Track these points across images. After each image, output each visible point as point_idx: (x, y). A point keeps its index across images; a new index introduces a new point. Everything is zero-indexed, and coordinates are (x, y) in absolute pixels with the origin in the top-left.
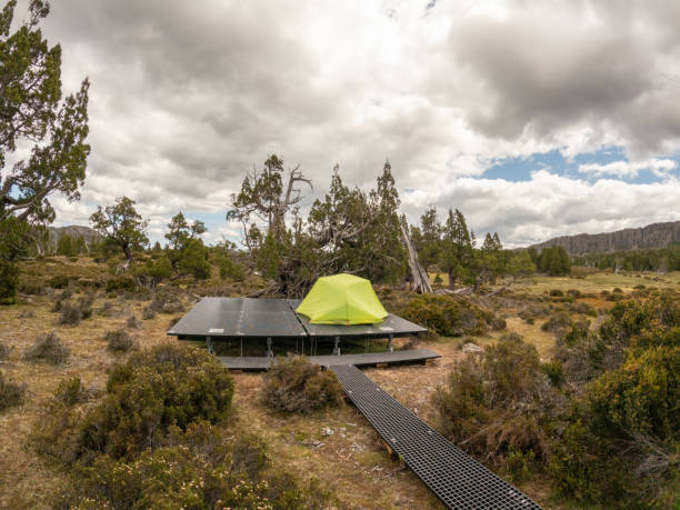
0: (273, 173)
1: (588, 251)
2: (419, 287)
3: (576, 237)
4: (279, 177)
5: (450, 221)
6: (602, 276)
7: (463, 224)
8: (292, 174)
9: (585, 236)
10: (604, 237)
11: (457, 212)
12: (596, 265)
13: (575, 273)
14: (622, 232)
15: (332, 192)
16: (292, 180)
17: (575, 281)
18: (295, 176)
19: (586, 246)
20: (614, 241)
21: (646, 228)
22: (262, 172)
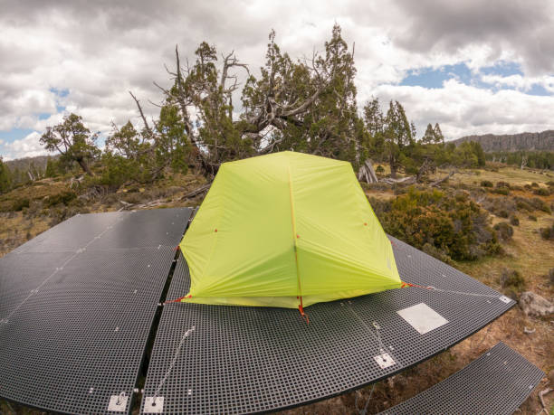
0: (205, 62)
1: (493, 149)
2: (364, 176)
3: (484, 136)
4: (212, 65)
5: (390, 113)
6: (510, 170)
7: (403, 115)
8: (226, 61)
9: (491, 136)
10: (507, 137)
11: (397, 103)
12: (503, 161)
13: (489, 167)
14: (522, 135)
15: (269, 64)
16: (227, 66)
17: (490, 173)
18: (229, 62)
19: (492, 145)
20: (515, 142)
21: (542, 133)
22: (195, 64)
